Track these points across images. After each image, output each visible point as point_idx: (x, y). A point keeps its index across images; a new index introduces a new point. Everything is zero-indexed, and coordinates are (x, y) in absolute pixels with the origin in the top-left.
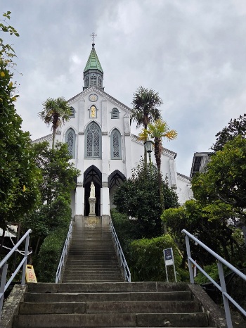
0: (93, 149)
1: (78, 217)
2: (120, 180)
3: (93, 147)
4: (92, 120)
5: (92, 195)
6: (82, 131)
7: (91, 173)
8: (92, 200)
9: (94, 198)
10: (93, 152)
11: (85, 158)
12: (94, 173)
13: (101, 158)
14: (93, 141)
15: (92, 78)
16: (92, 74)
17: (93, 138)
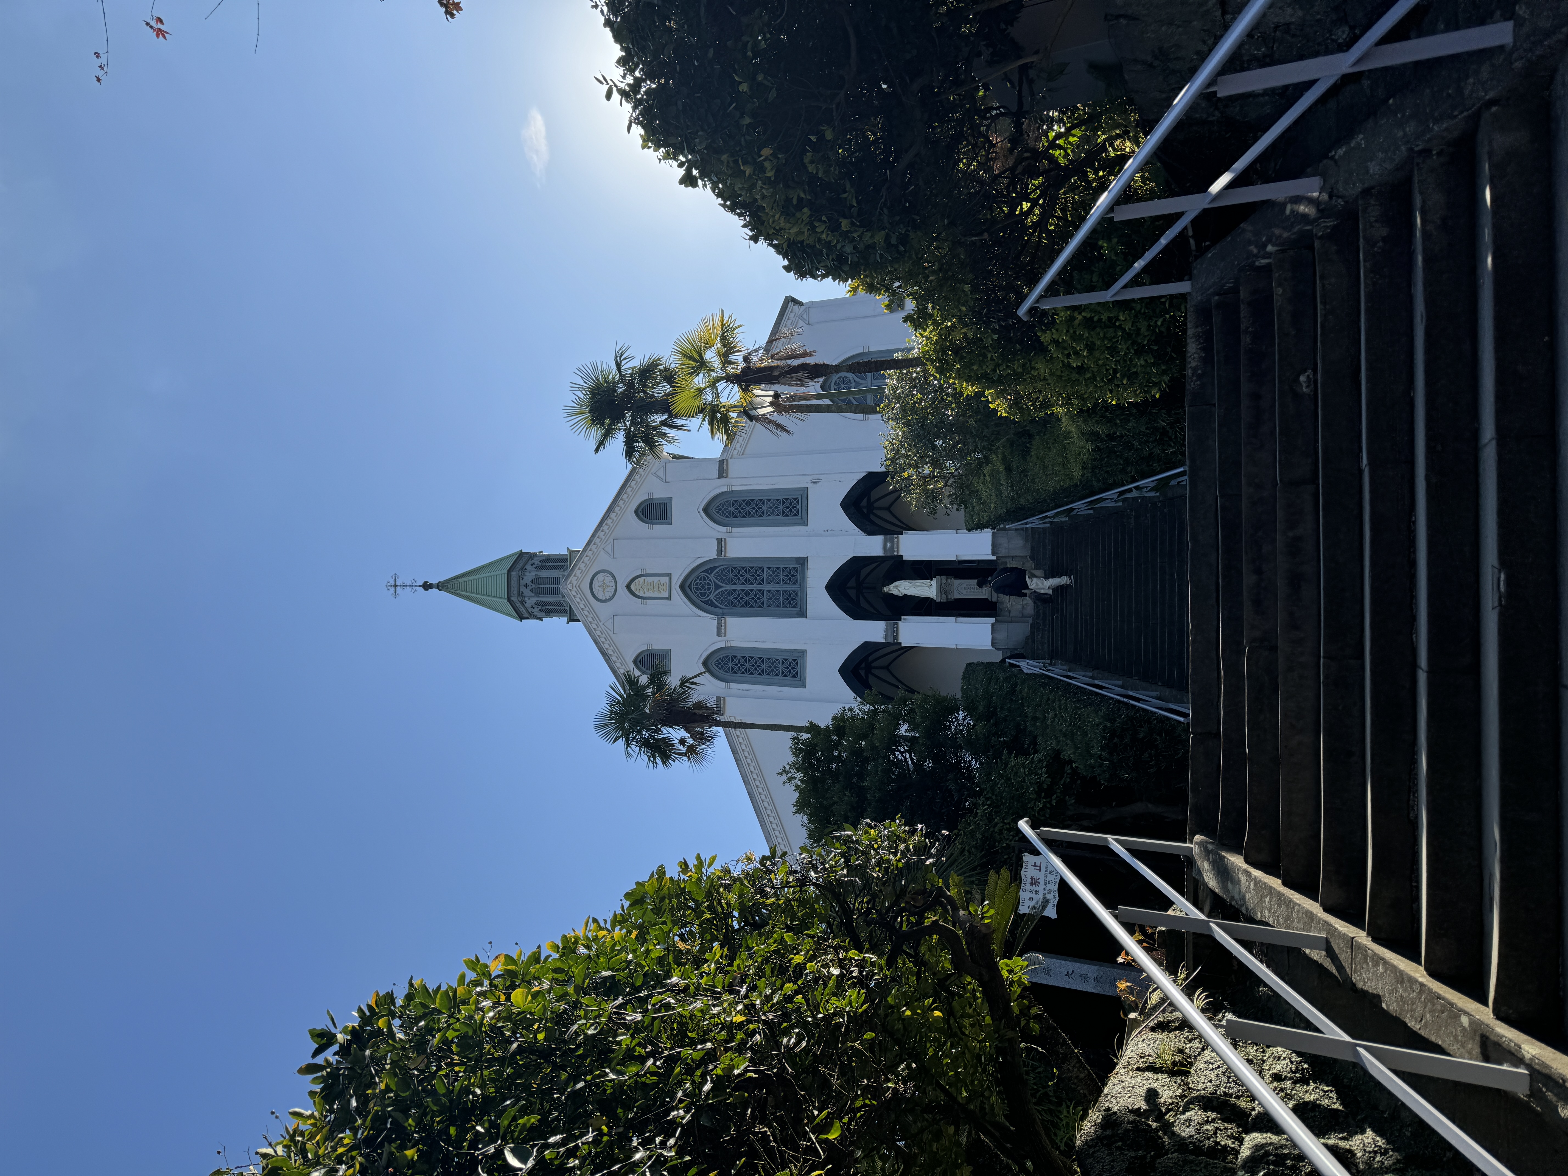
0: (773, 587)
1: (1001, 636)
2: (875, 494)
3: (766, 587)
4: (678, 597)
5: (928, 589)
6: (714, 623)
7: (852, 593)
8: (941, 589)
9: (934, 582)
10: (781, 588)
11: (802, 614)
12: (852, 583)
13: (802, 562)
14: (748, 587)
15: (537, 592)
16: (523, 589)
17: (738, 587)
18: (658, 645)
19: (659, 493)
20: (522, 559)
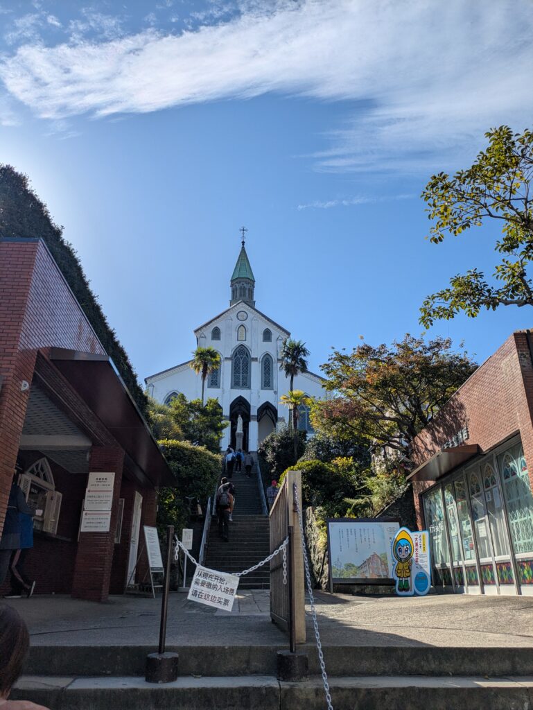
0: (241, 378)
3: (241, 375)
4: (239, 343)
5: (240, 429)
6: (229, 356)
8: (239, 434)
9: (242, 432)
10: (241, 380)
12: (241, 404)
13: (249, 388)
14: (241, 368)
15: (241, 288)
16: (241, 283)
17: (241, 365)
18: (222, 336)
19: (273, 338)
20: (251, 283)
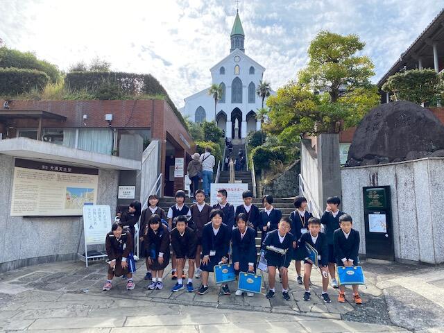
3: (237, 95)
4: (235, 76)
5: (237, 126)
6: (230, 85)
8: (236, 129)
10: (237, 98)
13: (241, 102)
15: (236, 41)
16: (237, 38)
18: (226, 72)
19: (256, 72)
20: (242, 36)
